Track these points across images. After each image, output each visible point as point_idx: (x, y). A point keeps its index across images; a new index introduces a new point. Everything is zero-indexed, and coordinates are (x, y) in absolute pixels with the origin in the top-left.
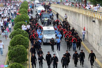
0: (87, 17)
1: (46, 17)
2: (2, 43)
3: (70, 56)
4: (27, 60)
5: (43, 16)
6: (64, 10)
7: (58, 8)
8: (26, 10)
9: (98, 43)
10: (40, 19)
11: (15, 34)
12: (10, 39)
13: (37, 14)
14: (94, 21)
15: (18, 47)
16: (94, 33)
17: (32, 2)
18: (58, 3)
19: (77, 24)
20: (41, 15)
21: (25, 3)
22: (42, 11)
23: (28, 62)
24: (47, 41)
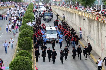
0: (79, 16)
1: (47, 16)
2: (13, 40)
3: (68, 51)
4: (32, 48)
5: (45, 15)
6: (61, 10)
7: (57, 8)
8: (32, 10)
9: (87, 36)
10: (42, 17)
11: (23, 28)
12: (19, 32)
13: (40, 13)
14: (84, 19)
15: (25, 38)
16: (85, 28)
17: (37, 4)
18: (57, 5)
19: (71, 21)
20: (43, 14)
21: (31, 4)
22: (45, 11)
23: (33, 50)
24: (50, 40)
